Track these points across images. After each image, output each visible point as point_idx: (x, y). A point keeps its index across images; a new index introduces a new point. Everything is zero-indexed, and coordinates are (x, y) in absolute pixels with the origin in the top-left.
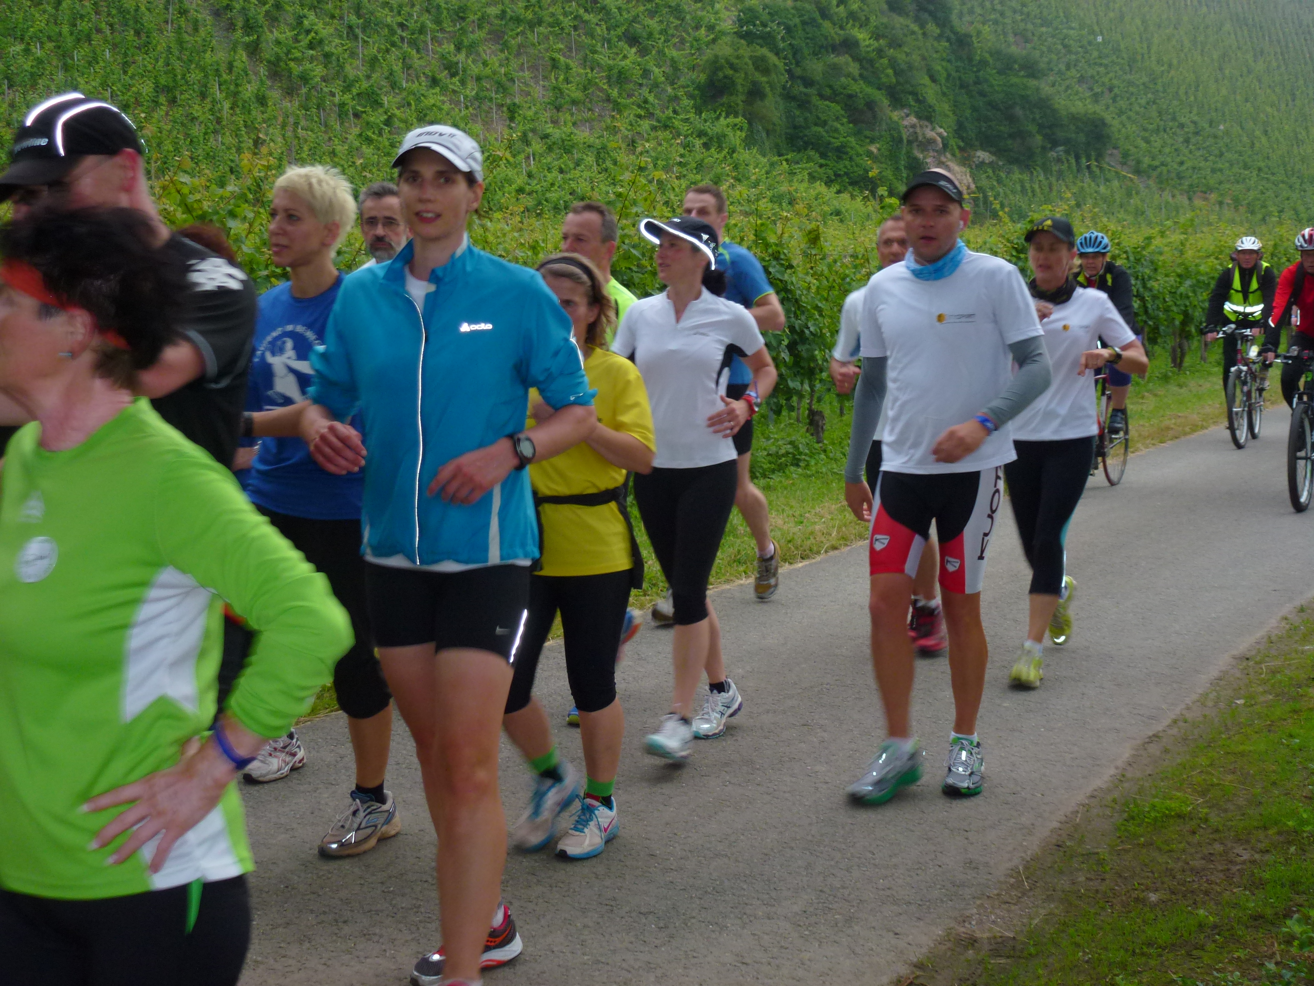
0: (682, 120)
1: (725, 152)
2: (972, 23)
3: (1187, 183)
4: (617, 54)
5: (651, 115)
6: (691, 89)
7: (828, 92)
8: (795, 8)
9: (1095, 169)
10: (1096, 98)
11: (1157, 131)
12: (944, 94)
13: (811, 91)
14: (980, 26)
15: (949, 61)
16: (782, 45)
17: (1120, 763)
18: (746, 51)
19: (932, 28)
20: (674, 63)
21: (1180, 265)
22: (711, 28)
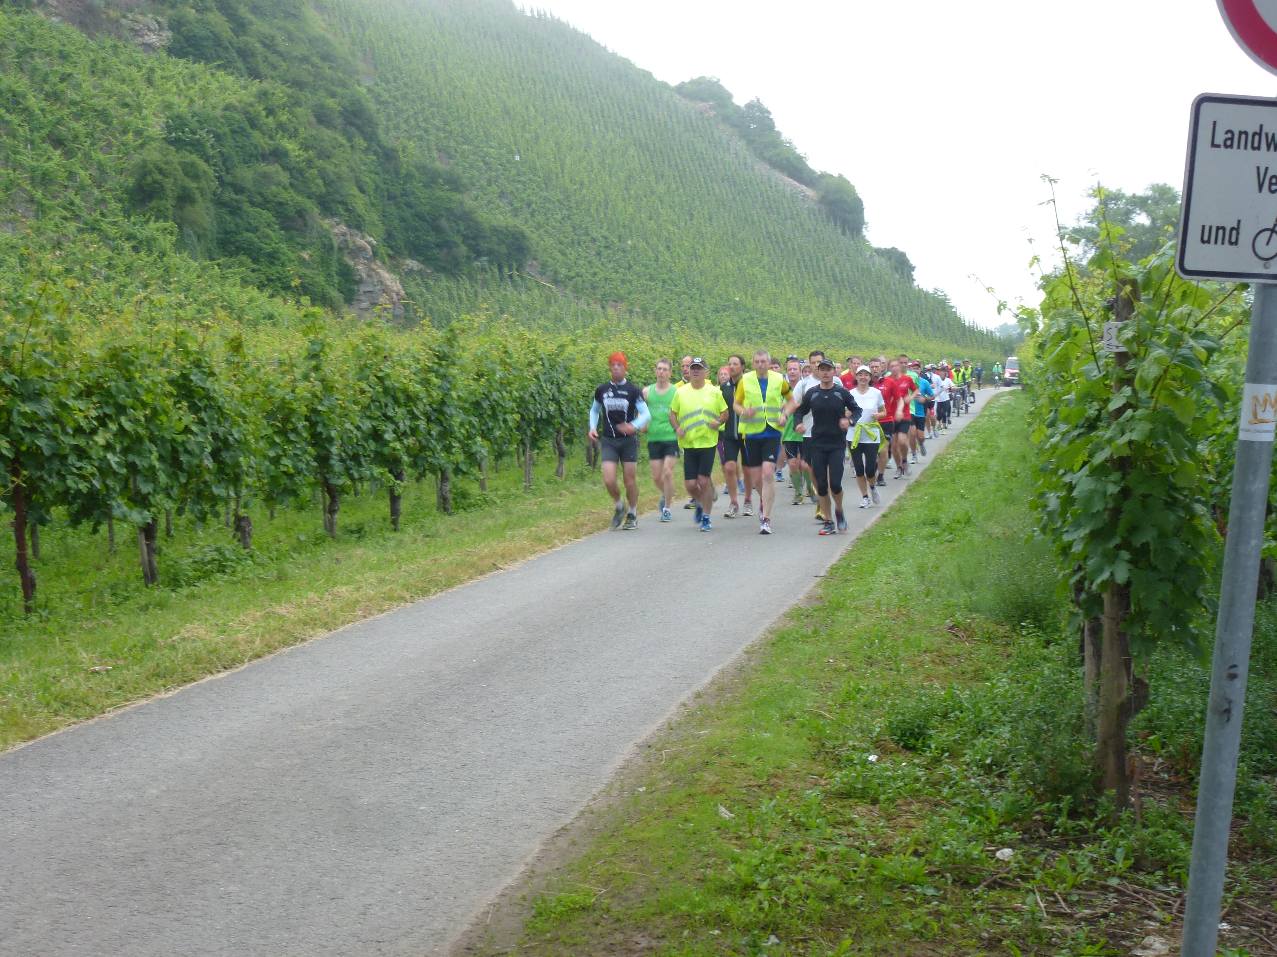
0: (110, 223)
1: (155, 255)
2: (397, 138)
3: (600, 293)
4: (41, 156)
5: (77, 217)
6: (119, 192)
7: (258, 199)
8: (224, 117)
9: (516, 278)
10: (516, 212)
11: (572, 244)
12: (373, 204)
13: (243, 198)
14: (406, 142)
15: (377, 174)
16: (211, 152)
17: (529, 859)
18: (175, 157)
19: (360, 141)
20: (101, 167)
21: (591, 371)
22: (139, 133)
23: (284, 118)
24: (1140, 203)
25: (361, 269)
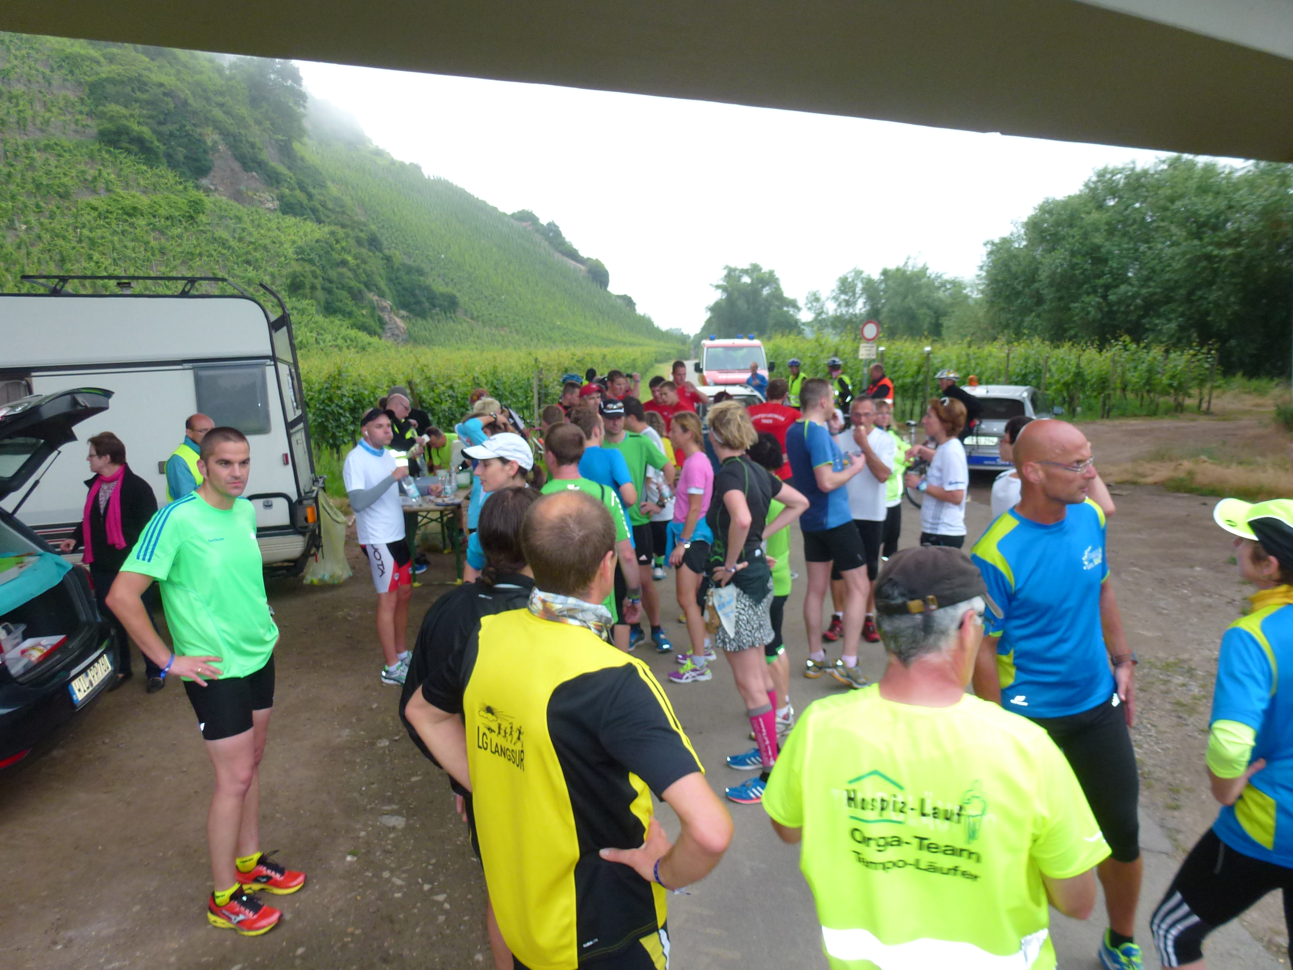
2: (391, 250)
3: (494, 323)
6: (284, 287)
7: (340, 286)
8: (319, 246)
9: (454, 318)
11: (477, 299)
12: (386, 285)
13: (333, 286)
14: (394, 252)
15: (386, 269)
16: (318, 264)
18: (305, 267)
19: (377, 254)
22: (285, 257)
23: (344, 244)
24: (746, 272)
25: (386, 317)
